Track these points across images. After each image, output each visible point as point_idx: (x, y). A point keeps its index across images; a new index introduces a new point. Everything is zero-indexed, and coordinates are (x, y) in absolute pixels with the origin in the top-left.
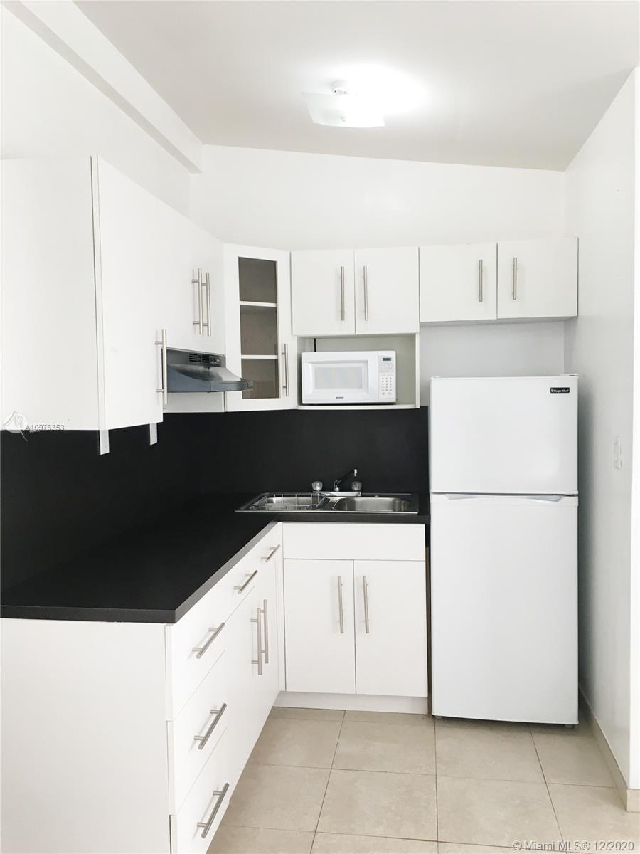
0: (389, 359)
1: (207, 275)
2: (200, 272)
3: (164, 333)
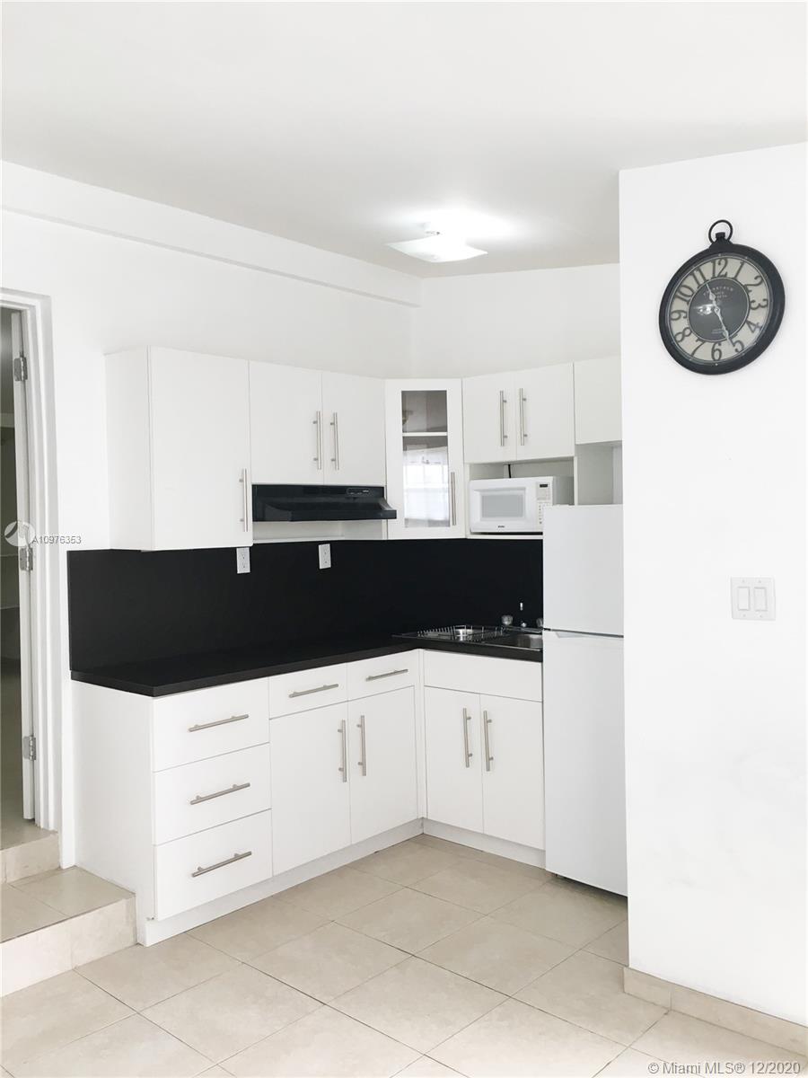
0: (546, 486)
1: (335, 415)
2: (318, 414)
3: (245, 472)
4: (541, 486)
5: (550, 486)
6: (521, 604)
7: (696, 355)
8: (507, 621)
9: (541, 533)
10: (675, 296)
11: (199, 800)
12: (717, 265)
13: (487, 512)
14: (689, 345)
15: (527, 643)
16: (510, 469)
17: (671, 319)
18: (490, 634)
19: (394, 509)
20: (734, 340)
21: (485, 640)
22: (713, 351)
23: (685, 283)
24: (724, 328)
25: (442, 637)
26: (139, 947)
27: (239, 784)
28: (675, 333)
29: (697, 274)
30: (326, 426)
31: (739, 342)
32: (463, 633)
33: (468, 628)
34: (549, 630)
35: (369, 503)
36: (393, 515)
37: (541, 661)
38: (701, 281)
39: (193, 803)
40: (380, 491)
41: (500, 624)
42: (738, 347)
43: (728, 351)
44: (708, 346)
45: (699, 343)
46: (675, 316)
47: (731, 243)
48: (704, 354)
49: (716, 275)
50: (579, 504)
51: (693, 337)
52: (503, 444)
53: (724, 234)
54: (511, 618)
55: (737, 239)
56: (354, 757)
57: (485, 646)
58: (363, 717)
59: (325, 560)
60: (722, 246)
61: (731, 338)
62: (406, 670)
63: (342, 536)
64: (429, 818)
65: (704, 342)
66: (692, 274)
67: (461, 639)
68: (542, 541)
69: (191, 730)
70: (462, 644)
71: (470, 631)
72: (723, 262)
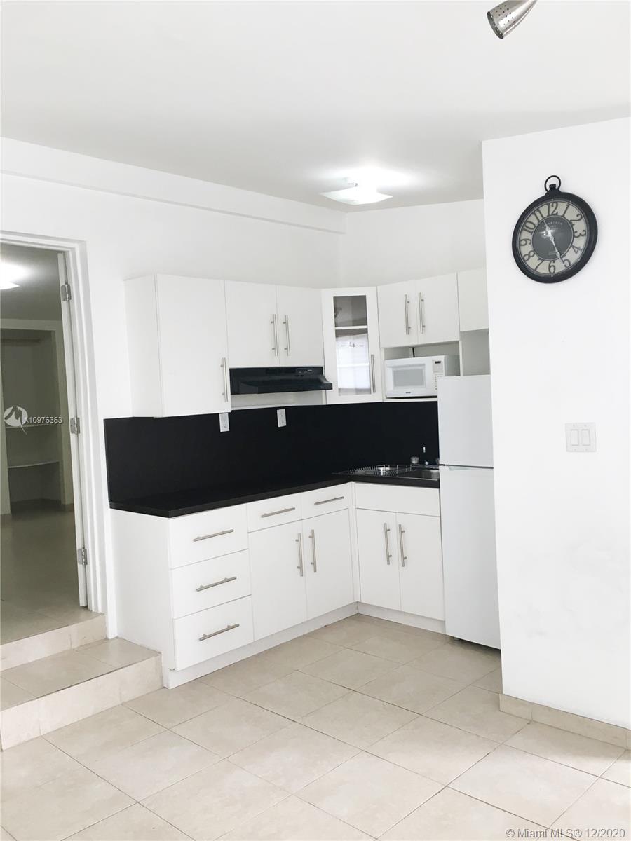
0: (439, 362)
1: (286, 317)
2: (274, 317)
3: (224, 360)
4: (436, 362)
5: (443, 362)
6: (424, 448)
7: (537, 270)
8: (414, 461)
9: (436, 397)
10: (523, 229)
11: (202, 588)
12: (551, 207)
13: (397, 383)
14: (533, 263)
15: (430, 475)
16: (413, 351)
17: (520, 245)
18: (402, 471)
19: (330, 382)
20: (563, 259)
21: (398, 474)
22: (550, 267)
23: (529, 220)
24: (557, 251)
25: (367, 473)
26: (164, 689)
27: (229, 578)
28: (523, 255)
29: (537, 213)
30: (280, 324)
31: (567, 260)
32: (383, 470)
33: (386, 467)
34: (444, 465)
35: (312, 378)
36: (330, 387)
37: (439, 487)
38: (540, 218)
39: (198, 590)
40: (320, 370)
41: (410, 463)
42: (567, 263)
43: (560, 267)
44: (546, 263)
45: (540, 261)
46: (523, 243)
47: (560, 192)
48: (543, 269)
49: (551, 213)
50: (464, 375)
51: (536, 257)
52: (408, 333)
53: (555, 185)
54: (417, 459)
55: (564, 189)
56: (308, 559)
57: (398, 479)
58: (313, 531)
59: (282, 421)
60: (554, 193)
61: (561, 258)
62: (343, 498)
63: (294, 403)
64: (363, 601)
65: (543, 261)
66: (534, 213)
67: (382, 474)
68: (437, 402)
69: (195, 540)
70: (382, 477)
71: (388, 469)
72: (555, 205)
